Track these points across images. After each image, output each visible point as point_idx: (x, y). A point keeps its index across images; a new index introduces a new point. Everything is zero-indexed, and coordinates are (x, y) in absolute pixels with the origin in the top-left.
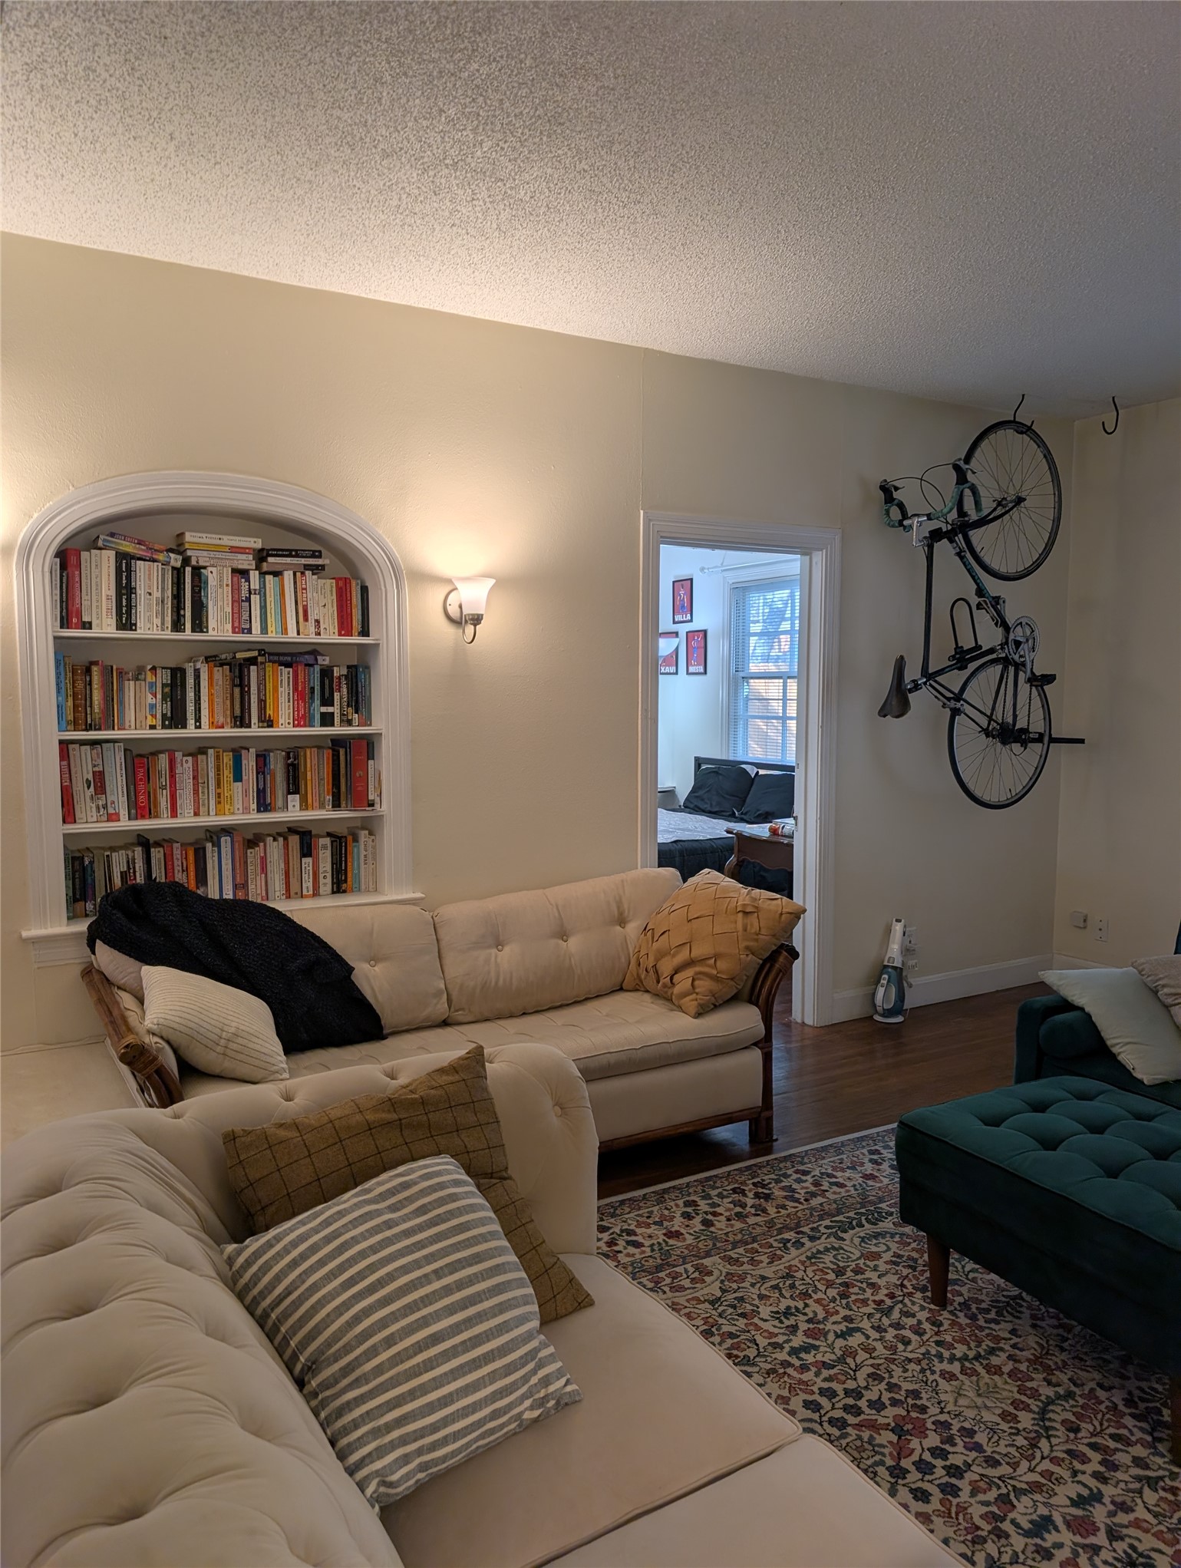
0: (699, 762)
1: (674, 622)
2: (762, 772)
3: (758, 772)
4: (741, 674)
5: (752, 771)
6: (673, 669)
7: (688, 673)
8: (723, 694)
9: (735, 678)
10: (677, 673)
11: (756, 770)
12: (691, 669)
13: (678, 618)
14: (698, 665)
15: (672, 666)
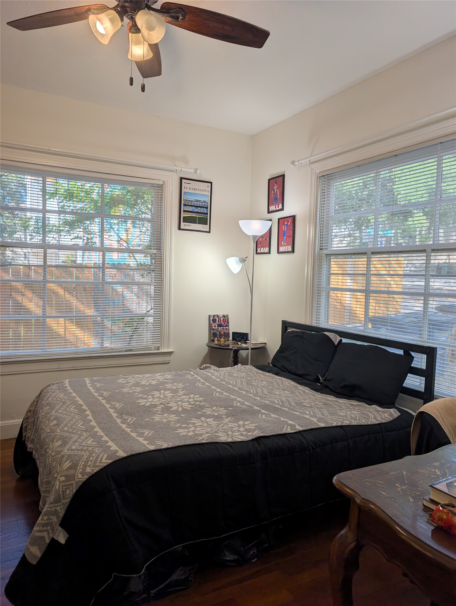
0: (286, 325)
1: (269, 212)
2: (344, 340)
3: (341, 340)
4: (325, 252)
5: (337, 339)
6: (266, 250)
7: (278, 252)
8: (307, 270)
9: (320, 256)
10: (269, 253)
11: (339, 338)
12: (282, 249)
13: (272, 208)
14: (287, 245)
15: (266, 247)
